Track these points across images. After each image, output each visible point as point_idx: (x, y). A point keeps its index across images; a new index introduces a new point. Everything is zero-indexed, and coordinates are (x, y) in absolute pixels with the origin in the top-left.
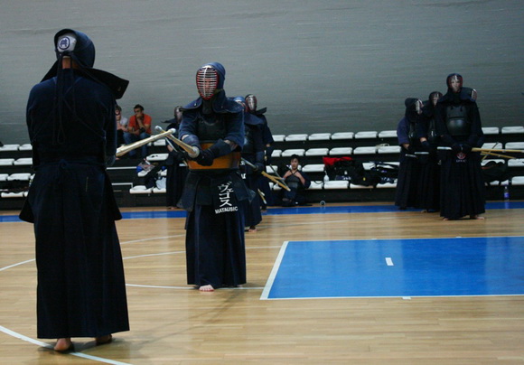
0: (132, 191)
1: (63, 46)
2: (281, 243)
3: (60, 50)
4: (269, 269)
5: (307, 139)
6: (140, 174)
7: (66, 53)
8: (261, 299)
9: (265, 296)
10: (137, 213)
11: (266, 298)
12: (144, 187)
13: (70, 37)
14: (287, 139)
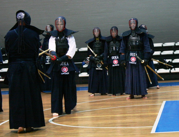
0: (80, 75)
1: (20, 17)
2: (162, 102)
3: (18, 18)
4: (156, 116)
5: (175, 45)
6: (84, 66)
7: (21, 19)
8: (151, 133)
9: (153, 131)
10: (83, 87)
11: (154, 132)
12: (87, 73)
13: (22, 13)
14: (164, 45)
